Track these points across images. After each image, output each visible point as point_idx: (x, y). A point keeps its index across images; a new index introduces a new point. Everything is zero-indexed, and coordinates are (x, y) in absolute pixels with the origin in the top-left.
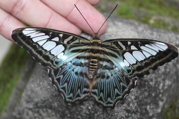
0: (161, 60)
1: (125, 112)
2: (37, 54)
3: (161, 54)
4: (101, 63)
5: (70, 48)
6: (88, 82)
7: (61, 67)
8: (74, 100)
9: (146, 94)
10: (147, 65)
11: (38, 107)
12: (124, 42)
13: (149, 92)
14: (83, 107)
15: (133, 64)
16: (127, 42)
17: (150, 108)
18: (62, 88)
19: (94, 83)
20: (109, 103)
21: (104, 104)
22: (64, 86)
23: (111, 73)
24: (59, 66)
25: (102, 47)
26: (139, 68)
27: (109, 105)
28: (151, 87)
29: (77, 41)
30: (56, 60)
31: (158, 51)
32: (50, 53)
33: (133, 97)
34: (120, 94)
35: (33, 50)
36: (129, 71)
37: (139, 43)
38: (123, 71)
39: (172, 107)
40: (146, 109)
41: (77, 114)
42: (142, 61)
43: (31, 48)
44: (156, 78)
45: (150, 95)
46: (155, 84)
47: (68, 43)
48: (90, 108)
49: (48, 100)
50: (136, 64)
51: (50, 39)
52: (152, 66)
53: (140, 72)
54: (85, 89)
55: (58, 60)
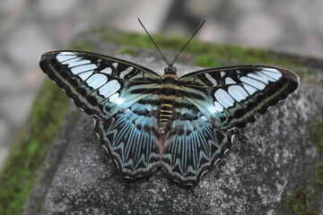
0: (272, 97)
2: (77, 93)
3: (272, 87)
4: (177, 110)
7: (115, 116)
8: (135, 172)
10: (251, 106)
12: (215, 73)
13: (258, 164)
14: (153, 191)
15: (230, 108)
16: (219, 73)
18: (115, 151)
20: (191, 174)
21: (182, 178)
22: (119, 147)
24: (111, 115)
25: (179, 85)
26: (239, 113)
27: (190, 178)
28: (260, 155)
30: (107, 104)
31: (267, 83)
32: (98, 93)
33: (233, 169)
34: (207, 159)
35: (72, 88)
36: (223, 119)
37: (238, 72)
38: (213, 119)
39: (300, 197)
40: (256, 192)
41: (143, 205)
42: (243, 101)
43: (68, 84)
44: (267, 143)
46: (267, 152)
47: (126, 77)
48: (164, 190)
50: (234, 106)
51: (97, 71)
52: (259, 107)
53: (240, 120)
54: (153, 155)
55: (111, 105)
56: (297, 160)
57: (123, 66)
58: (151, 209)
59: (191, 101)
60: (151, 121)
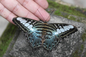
0: (71, 32)
1: (56, 53)
2: (22, 28)
3: (71, 30)
4: (47, 32)
5: (35, 26)
7: (31, 33)
9: (65, 46)
10: (65, 34)
11: (20, 51)
12: (57, 24)
13: (67, 45)
14: (39, 51)
15: (60, 33)
17: (67, 52)
18: (31, 42)
19: (44, 41)
20: (50, 49)
21: (48, 49)
22: (32, 41)
23: (51, 37)
24: (30, 33)
25: (48, 26)
27: (50, 50)
28: (67, 43)
29: (38, 24)
30: (29, 31)
31: (70, 29)
32: (27, 28)
35: (20, 26)
36: (58, 36)
37: (63, 25)
38: (56, 36)
39: (76, 53)
40: (65, 52)
41: (37, 54)
42: (64, 32)
43: (19, 25)
44: (70, 40)
45: (67, 47)
46: (69, 43)
47: (34, 24)
48: (42, 51)
49: (25, 48)
50: (61, 33)
51: (27, 22)
52: (68, 34)
53: (63, 37)
54: (40, 43)
55: (30, 31)
56: (77, 44)
57: (34, 21)
59: (51, 31)
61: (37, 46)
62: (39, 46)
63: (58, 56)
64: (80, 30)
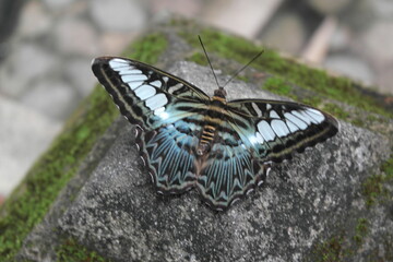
0: (312, 138)
1: (249, 224)
2: (124, 101)
4: (220, 134)
5: (176, 102)
6: (196, 162)
7: (157, 129)
8: (169, 188)
9: (289, 206)
13: (294, 204)
14: (182, 208)
15: (270, 141)
16: (265, 105)
17: (293, 233)
18: (153, 164)
19: (205, 165)
20: (222, 200)
22: (157, 161)
23: (233, 152)
24: (154, 128)
25: (225, 109)
26: (278, 148)
27: (221, 203)
28: (299, 196)
29: (188, 94)
30: (151, 117)
31: (309, 123)
32: (145, 104)
33: (266, 204)
34: (241, 187)
36: (261, 151)
37: (284, 107)
38: (252, 150)
40: (285, 232)
41: (170, 220)
42: (283, 137)
43: (117, 90)
44: (310, 185)
45: (294, 211)
46: (307, 194)
47: (175, 93)
48: (193, 210)
49: (126, 193)
50: (274, 141)
51: (147, 82)
52: (298, 146)
54: (190, 174)
55: (155, 118)
56: (340, 209)
57: (173, 82)
58: (177, 225)
59: (235, 127)
60: (193, 141)
61: (177, 182)
62: (184, 184)
63: (257, 238)
64: (360, 156)
